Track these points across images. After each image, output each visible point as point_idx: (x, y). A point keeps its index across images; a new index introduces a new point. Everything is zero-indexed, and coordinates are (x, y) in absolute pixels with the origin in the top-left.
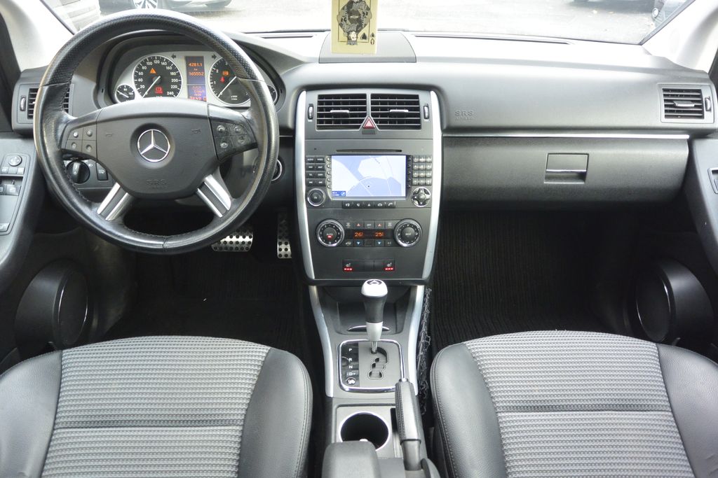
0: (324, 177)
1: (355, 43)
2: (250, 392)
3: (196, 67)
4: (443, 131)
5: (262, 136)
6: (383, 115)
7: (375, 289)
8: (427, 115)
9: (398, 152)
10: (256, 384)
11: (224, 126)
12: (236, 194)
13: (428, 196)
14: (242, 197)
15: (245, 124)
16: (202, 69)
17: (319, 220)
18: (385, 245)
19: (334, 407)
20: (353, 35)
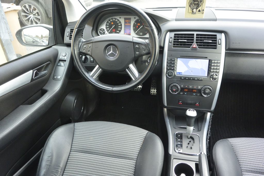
0: (174, 66)
1: (195, 13)
2: (140, 148)
3: (128, 22)
4: (226, 50)
5: (153, 50)
6: (200, 43)
7: (191, 113)
8: (220, 43)
9: (206, 58)
10: (142, 145)
11: (138, 45)
12: (140, 72)
13: (217, 77)
14: (143, 73)
15: (147, 45)
16: (130, 23)
17: (171, 83)
18: (197, 95)
19: (172, 159)
20: (195, 10)
